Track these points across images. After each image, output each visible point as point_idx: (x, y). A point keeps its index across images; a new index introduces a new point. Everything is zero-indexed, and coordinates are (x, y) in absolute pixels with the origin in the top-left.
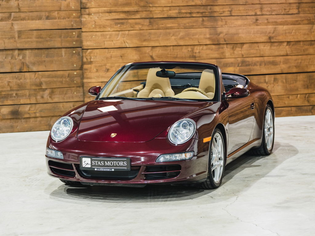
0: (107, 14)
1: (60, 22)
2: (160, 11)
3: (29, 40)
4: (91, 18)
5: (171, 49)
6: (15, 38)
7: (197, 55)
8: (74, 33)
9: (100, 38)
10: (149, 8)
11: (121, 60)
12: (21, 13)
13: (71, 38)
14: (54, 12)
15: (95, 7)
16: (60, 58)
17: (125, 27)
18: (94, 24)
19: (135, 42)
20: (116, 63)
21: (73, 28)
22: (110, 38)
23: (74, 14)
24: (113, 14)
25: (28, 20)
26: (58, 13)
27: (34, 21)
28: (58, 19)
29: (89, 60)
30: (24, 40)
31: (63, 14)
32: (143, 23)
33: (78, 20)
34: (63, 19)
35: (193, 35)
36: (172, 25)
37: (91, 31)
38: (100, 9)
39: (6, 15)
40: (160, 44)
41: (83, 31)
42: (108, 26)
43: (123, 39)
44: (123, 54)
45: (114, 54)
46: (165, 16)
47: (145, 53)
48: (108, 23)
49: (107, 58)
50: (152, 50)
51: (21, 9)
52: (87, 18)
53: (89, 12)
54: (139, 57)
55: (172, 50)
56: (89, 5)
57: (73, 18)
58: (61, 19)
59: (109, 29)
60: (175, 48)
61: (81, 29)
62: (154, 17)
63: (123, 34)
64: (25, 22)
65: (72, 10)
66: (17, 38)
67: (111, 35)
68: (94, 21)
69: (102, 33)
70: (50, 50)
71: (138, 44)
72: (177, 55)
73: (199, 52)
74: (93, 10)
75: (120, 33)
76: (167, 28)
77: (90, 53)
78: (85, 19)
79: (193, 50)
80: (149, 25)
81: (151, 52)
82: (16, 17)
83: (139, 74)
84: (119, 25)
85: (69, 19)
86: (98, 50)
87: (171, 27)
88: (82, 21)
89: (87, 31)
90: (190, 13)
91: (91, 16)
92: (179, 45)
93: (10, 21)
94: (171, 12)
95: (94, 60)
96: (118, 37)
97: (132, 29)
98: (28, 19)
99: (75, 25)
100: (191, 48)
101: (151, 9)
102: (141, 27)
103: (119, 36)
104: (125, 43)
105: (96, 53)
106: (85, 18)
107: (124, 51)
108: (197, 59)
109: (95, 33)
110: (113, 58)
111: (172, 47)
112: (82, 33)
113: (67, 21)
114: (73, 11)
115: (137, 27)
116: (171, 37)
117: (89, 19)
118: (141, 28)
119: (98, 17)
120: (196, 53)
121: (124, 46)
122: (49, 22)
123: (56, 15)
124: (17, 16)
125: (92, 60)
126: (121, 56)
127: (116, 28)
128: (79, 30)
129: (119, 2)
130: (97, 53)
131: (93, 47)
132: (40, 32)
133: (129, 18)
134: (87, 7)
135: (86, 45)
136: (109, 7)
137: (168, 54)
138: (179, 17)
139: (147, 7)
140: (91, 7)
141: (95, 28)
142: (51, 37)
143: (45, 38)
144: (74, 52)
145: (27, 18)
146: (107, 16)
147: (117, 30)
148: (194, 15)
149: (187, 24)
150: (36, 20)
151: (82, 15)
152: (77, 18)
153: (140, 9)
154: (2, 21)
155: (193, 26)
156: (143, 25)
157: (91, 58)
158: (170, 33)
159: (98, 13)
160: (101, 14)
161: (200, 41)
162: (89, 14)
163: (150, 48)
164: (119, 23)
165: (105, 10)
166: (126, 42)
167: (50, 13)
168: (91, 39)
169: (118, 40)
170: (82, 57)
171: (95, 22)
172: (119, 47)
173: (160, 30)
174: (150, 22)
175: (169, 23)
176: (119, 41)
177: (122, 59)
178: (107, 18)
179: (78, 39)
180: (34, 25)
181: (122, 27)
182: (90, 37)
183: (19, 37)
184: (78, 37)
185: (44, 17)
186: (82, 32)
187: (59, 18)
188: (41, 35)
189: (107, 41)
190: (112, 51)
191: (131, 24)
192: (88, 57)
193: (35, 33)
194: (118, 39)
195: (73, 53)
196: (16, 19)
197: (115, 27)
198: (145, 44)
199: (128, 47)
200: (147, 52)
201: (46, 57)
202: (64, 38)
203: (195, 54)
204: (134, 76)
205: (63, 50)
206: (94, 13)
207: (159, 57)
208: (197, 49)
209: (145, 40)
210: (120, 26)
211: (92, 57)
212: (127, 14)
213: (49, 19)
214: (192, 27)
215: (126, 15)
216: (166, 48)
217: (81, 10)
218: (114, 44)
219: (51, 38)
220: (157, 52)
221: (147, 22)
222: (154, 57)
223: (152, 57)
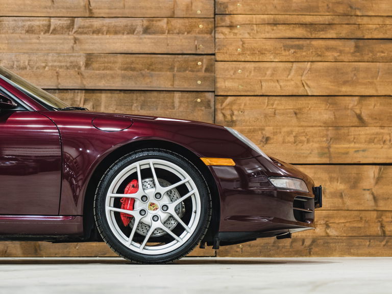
0: (268, 28)
1: (172, 39)
2: (379, 25)
3: (108, 72)
4: (235, 34)
6: (79, 68)
8: (199, 63)
9: (253, 74)
10: (355, 18)
11: (294, 121)
12: (94, 20)
13: (192, 71)
14: (159, 20)
15: (243, 12)
16: (170, 110)
17: (304, 54)
18: (241, 47)
19: (324, 86)
20: (284, 126)
21: (199, 52)
22: (272, 75)
23: (201, 26)
24: (280, 27)
25: (106, 34)
26: (168, 23)
27: (119, 36)
28: (168, 33)
29: (229, 117)
30: (98, 72)
31: (177, 23)
32: (341, 48)
33: (208, 36)
34: (178, 34)
37: (236, 59)
38: (254, 16)
39: (65, 22)
40: (377, 90)
41: (218, 59)
42: (270, 51)
43: (299, 77)
44: (300, 109)
45: (279, 107)
47: (346, 108)
48: (269, 45)
49: (266, 116)
50: (359, 102)
51: (94, 11)
52: (226, 34)
53: (231, 22)
54: (332, 117)
56: (231, 8)
57: (199, 33)
58: (172, 34)
59: (271, 58)
61: (214, 54)
62: (366, 37)
63: (300, 68)
64: (100, 36)
65: (196, 16)
66: (83, 69)
67: (275, 69)
68: (241, 41)
69: (257, 65)
70: (148, 94)
71: (331, 88)
74: (239, 19)
75: (295, 65)
77: (231, 104)
78: (223, 34)
80: (355, 52)
81: (356, 107)
82: (83, 27)
83: (332, 150)
84: (292, 51)
85: (189, 35)
86: (247, 98)
88: (217, 40)
89: (226, 59)
91: (236, 31)
93: (70, 33)
95: (239, 118)
96: (289, 75)
97: (319, 59)
98: (108, 32)
99: (201, 46)
101: (359, 20)
102: (339, 56)
103: (293, 73)
104: (304, 86)
105: (243, 105)
106: (222, 33)
107: (301, 102)
109: (242, 65)
110: (278, 117)
112: (216, 63)
113: (186, 38)
114: (199, 20)
115: (330, 55)
117: (232, 36)
118: (338, 58)
119: (249, 33)
121: (301, 91)
122: (149, 38)
123: (165, 26)
124: (86, 25)
125: (234, 118)
126: (296, 114)
127: (286, 56)
128: (209, 57)
129: (294, 5)
130: (245, 105)
131: (239, 91)
132: (129, 59)
133: (313, 36)
134: (227, 13)
135: (224, 87)
136: (272, 13)
139: (351, 16)
140: (235, 12)
141: (242, 54)
142: (151, 67)
143: (140, 70)
144: (199, 100)
145: (105, 29)
146: (268, 32)
147: (287, 60)
150: (123, 34)
151: (217, 27)
152: (207, 33)
153: (337, 20)
154: (55, 34)
156: (341, 52)
157: (232, 114)
159: (251, 24)
160: (255, 26)
162: (231, 27)
163: (357, 98)
164: (292, 47)
165: (264, 20)
166: (307, 84)
167: (153, 21)
168: (233, 77)
169: (288, 80)
170: (215, 110)
171: (244, 43)
172: (290, 94)
173: (378, 63)
174: (357, 47)
176: (293, 83)
177: (297, 118)
178: (268, 36)
179: (208, 74)
180: (118, 45)
181: (298, 55)
182: (232, 73)
183: (87, 65)
184: (207, 70)
185: (139, 29)
186: (217, 61)
187: (171, 32)
188: (132, 62)
189: (266, 81)
190: (276, 102)
191: (316, 49)
192: (228, 113)
193: (120, 59)
194: (289, 77)
195: (196, 102)
196: (83, 31)
197: (284, 53)
198: (345, 90)
199: (310, 94)
200: (351, 106)
201: (141, 109)
202: (177, 71)
204: (321, 155)
205: (177, 95)
206: (241, 25)
207: (376, 119)
209: (345, 83)
210: (295, 52)
211: (236, 113)
212: (308, 30)
213: (150, 34)
215: (306, 31)
216: (389, 100)
217: (214, 18)
218: (281, 86)
219: (153, 70)
220: (370, 108)
221: (350, 46)
222: (365, 118)
223: (359, 117)
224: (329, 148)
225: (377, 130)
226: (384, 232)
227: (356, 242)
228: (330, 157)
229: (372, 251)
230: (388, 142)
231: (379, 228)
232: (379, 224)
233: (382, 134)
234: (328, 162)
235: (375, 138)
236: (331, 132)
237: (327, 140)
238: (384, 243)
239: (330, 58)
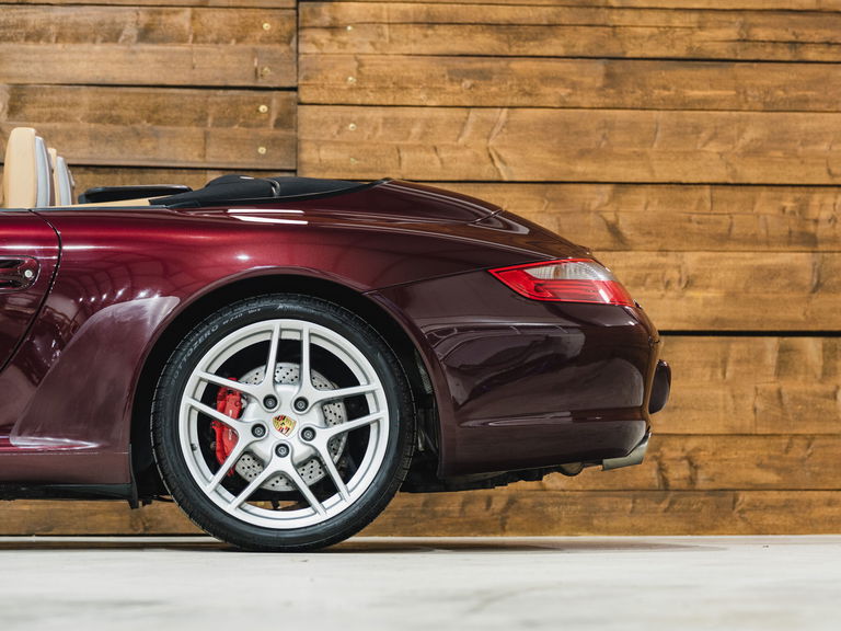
0: (415, 32)
1: (204, 54)
2: (658, 27)
3: (59, 125)
4: (343, 44)
5: (701, 200)
7: (823, 230)
8: (263, 108)
9: (380, 133)
10: (607, 11)
12: (30, 9)
13: (247, 125)
14: (175, 13)
17: (494, 89)
18: (355, 73)
21: (261, 83)
22: (424, 134)
23: (266, 26)
24: (442, 30)
25: (57, 41)
26: (193, 18)
27: (85, 46)
28: (194, 41)
31: (214, 20)
32: (575, 79)
33: (282, 49)
34: (217, 42)
35: (805, 143)
36: (710, 93)
37: (343, 100)
40: (652, 172)
41: (304, 99)
42: (418, 83)
43: (483, 142)
46: (680, 51)
47: (585, 211)
48: (417, 69)
50: (613, 198)
52: (322, 45)
53: (334, 19)
55: (709, 205)
57: (262, 41)
58: (203, 42)
59: (422, 97)
60: (719, 192)
61: (295, 89)
62: (629, 54)
63: (485, 121)
64: (42, 45)
65: (257, 4)
66: (4, 117)
67: (429, 123)
68: (356, 59)
69: (390, 112)
71: (552, 166)
72: (731, 225)
73: (833, 220)
74: (352, 11)
75: (474, 114)
76: (688, 105)
78: (315, 45)
79: (803, 207)
80: (605, 86)
81: (607, 208)
82: (5, 26)
84: (467, 83)
85: (241, 46)
87: (699, 101)
88: (301, 58)
89: (322, 100)
90: (793, 44)
91: (344, 38)
92: (737, 181)
94: (704, 35)
96: (459, 136)
97: (526, 101)
98: (60, 37)
99: (266, 69)
100: (796, 200)
101: (615, 18)
102: (570, 95)
103: (468, 131)
104: (493, 160)
106: (314, 42)
108: (821, 247)
109: (357, 113)
111: (707, 191)
112: (299, 107)
113: (231, 54)
114: (263, 12)
115: (552, 94)
116: (705, 145)
117: (335, 48)
118: (567, 99)
119: (373, 44)
120: (816, 221)
121: (486, 172)
122: (152, 52)
123: (187, 25)
124: (12, 20)
127: (454, 94)
128: (284, 95)
131: (350, 171)
132: (108, 97)
133: (514, 51)
135: (317, 161)
137: (690, 221)
138: (739, 57)
139: (598, 7)
141: (358, 89)
142: (156, 116)
143: (132, 123)
145: (53, 29)
146: (415, 41)
147: (457, 103)
148: (811, 55)
149: (781, 93)
150: (94, 41)
151: (304, 28)
152: (279, 42)
153: (566, 17)
155: (806, 101)
156: (574, 86)
158: (697, 129)
159: (377, 23)
160: (386, 27)
161: (834, 170)
162: (334, 28)
163: (608, 188)
164: (468, 74)
165: (405, 13)
166: (499, 157)
167: (160, 13)
168: (338, 138)
169: (458, 148)
171: (361, 65)
172: (463, 178)
173: (655, 112)
174: (609, 75)
175: (698, 86)
176: (468, 153)
178: (414, 49)
179: (281, 133)
180: (83, 65)
181: (481, 92)
182: (334, 129)
183: (13, 110)
184: (279, 124)
185: (130, 31)
186: (301, 104)
187: (200, 39)
188: (114, 105)
189: (411, 148)
191: (521, 79)
193: (86, 97)
194: (461, 140)
197: (449, 87)
198: (584, 169)
199: (506, 178)
200: (595, 205)
202: (213, 125)
203: (811, 228)
206: (357, 25)
207: (649, 233)
208: (822, 205)
209: (583, 154)
210: (473, 86)
212: (504, 37)
213: (153, 41)
214: (801, 106)
215: (499, 39)
216: (678, 193)
217: (297, 9)
218: (442, 162)
219: (159, 122)
220: (637, 210)
221: (594, 73)
222: (627, 232)
223: (613, 229)
225: (653, 258)
226: (665, 482)
227: (604, 502)
229: (639, 522)
230: (675, 285)
231: (654, 473)
232: (655, 463)
233: (663, 266)
235: (648, 275)
238: (664, 505)
239: (551, 101)
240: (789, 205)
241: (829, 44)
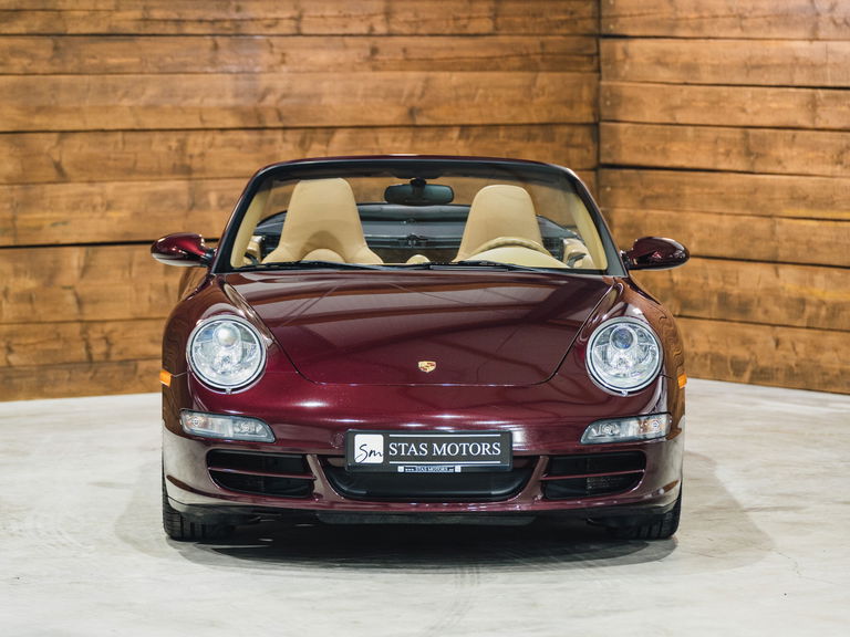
2: (88, 10)
5: (116, 143)
7: (196, 163)
19: (11, 116)
32: (33, 51)
35: (185, 97)
36: (124, 60)
40: (85, 122)
46: (102, 29)
47: (39, 154)
50: (59, 142)
55: (120, 146)
60: (130, 136)
62: (69, 32)
71: (18, 119)
72: (135, 163)
73: (202, 155)
76: (107, 71)
79: (183, 145)
80: (52, 58)
81: (56, 151)
83: (18, 223)
87: (119, 66)
90: (178, 22)
92: (142, 127)
94: (118, 15)
100: (179, 141)
102: (30, 65)
108: (195, 176)
111: (119, 136)
115: (18, 63)
116: (120, 100)
118: (29, 68)
120: (191, 157)
137: (109, 159)
138: (142, 32)
148: (189, 29)
149: (169, 60)
153: (28, 3)
155: (185, 64)
156: (32, 57)
158: (115, 89)
161: (205, 117)
163: (55, 136)
173: (87, 77)
174: (56, 48)
175: (115, 55)
198: (39, 121)
200: (47, 148)
203: (188, 161)
204: (5, 231)
207: (82, 169)
208: (195, 144)
209: (40, 110)
214: (181, 70)
216: (101, 137)
220: (77, 148)
221: (44, 48)
222: (67, 169)
223: (58, 167)
224: (14, 219)
225: (84, 188)
226: (90, 356)
227: (51, 375)
228: (15, 236)
229: (73, 387)
230: (99, 208)
231: (83, 350)
232: (84, 343)
233: (90, 194)
234: (12, 244)
235: (81, 201)
236: (17, 193)
237: (12, 207)
238: (90, 374)
239: (17, 69)
240: (174, 144)
241: (200, 21)
